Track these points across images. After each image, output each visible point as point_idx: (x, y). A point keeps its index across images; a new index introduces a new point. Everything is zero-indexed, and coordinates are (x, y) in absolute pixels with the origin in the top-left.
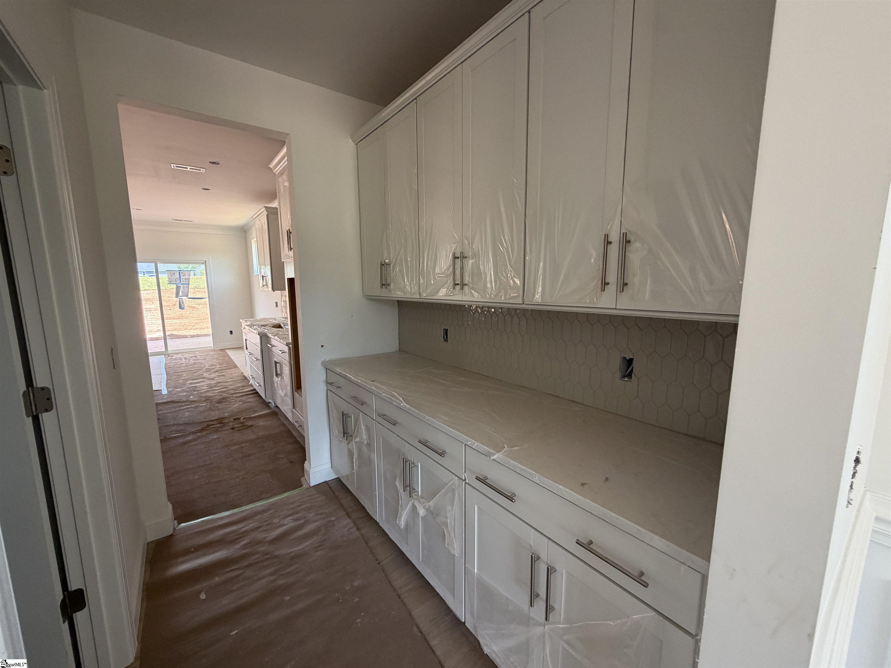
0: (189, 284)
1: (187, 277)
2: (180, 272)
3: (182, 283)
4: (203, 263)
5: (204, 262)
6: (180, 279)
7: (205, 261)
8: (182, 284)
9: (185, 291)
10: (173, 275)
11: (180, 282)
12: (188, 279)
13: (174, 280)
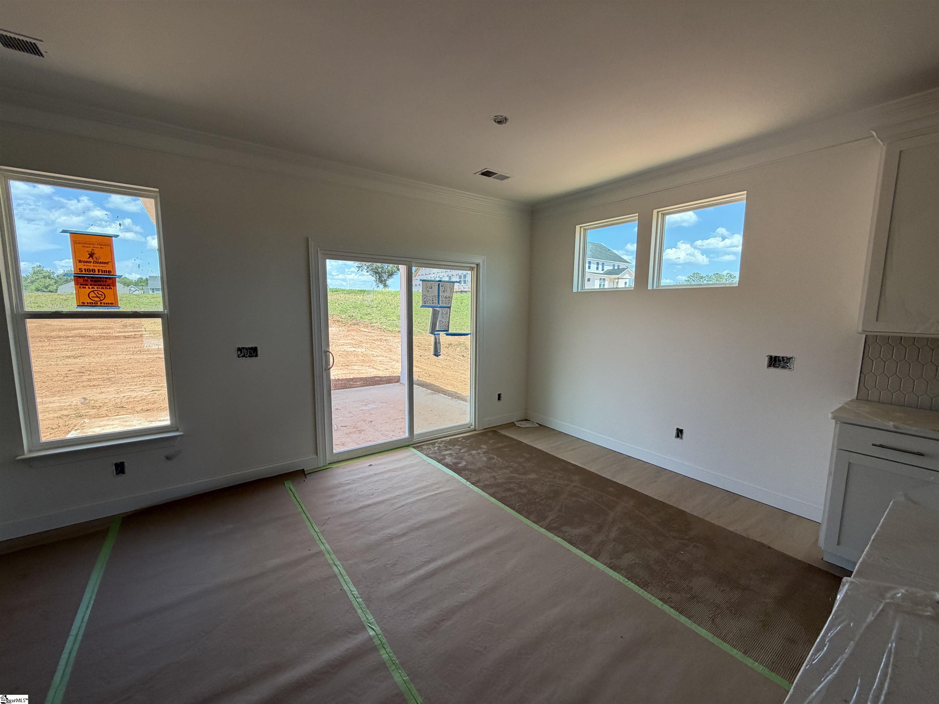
0: (450, 308)
1: (447, 294)
2: (439, 284)
3: (441, 305)
4: (472, 269)
5: (474, 266)
6: (438, 297)
7: (478, 265)
8: (440, 307)
9: (444, 321)
10: (430, 290)
11: (438, 303)
12: (449, 297)
13: (431, 299)
